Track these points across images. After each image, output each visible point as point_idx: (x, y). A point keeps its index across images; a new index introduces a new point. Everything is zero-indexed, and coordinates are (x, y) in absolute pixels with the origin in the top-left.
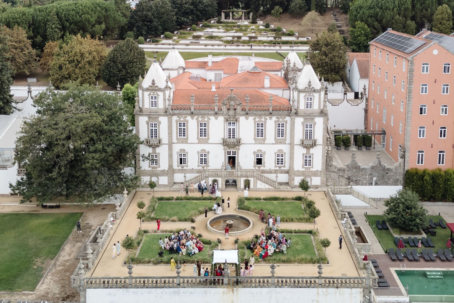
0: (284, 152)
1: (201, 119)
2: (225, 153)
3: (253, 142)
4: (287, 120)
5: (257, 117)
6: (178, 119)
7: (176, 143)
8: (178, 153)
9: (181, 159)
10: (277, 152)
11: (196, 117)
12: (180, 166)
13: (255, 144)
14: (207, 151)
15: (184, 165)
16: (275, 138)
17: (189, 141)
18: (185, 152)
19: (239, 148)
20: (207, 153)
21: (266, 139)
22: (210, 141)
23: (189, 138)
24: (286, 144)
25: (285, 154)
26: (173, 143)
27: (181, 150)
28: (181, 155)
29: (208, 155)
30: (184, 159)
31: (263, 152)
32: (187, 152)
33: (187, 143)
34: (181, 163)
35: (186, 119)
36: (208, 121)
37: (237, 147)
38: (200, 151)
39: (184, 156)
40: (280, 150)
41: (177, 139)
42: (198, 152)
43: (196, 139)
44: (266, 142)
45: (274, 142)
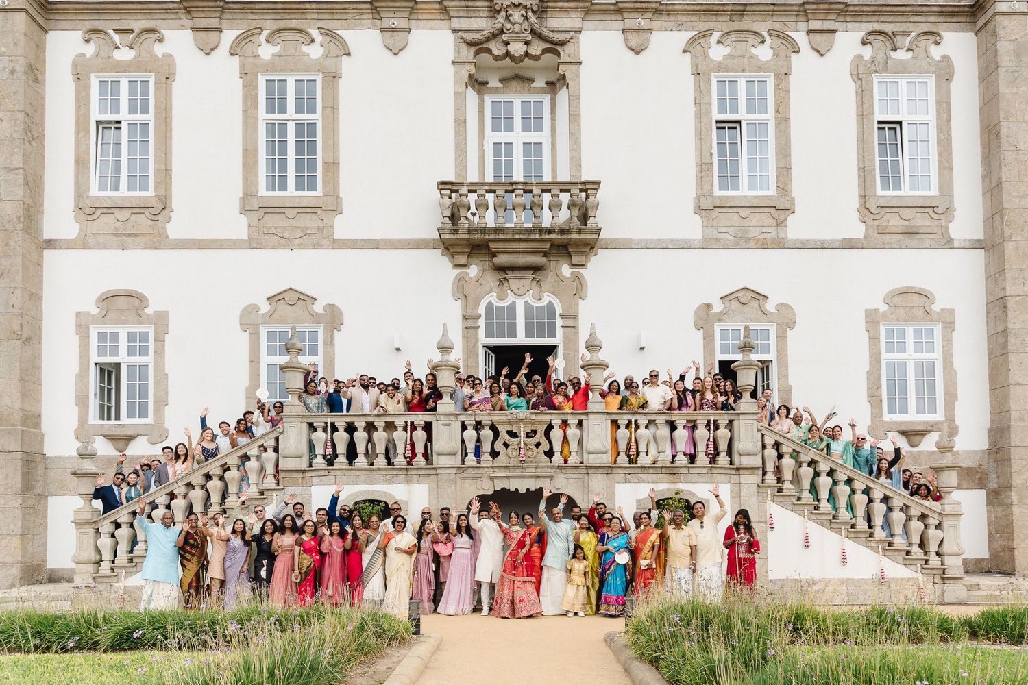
0: (936, 308)
1: (276, 49)
2: (469, 318)
3: (693, 228)
4: (946, 58)
5: (716, 35)
6: (90, 50)
7: (69, 245)
8: (82, 328)
9: (109, 373)
10: (884, 308)
11: (229, 37)
12: (97, 430)
13: (705, 244)
14: (318, 308)
15: (138, 421)
16: (863, 197)
17: (174, 230)
18: (140, 317)
19: (578, 279)
20: (316, 318)
21: (792, 201)
22: (343, 227)
23: (176, 203)
24: (948, 243)
25: (949, 326)
26: (50, 244)
27: (107, 299)
28: (108, 340)
29: (330, 341)
30: (131, 368)
31: (770, 307)
32: (161, 321)
33: (159, 242)
34: (109, 409)
35: (159, 50)
36: (330, 63)
37: (566, 270)
38: (265, 308)
39: (131, 352)
40: (907, 292)
41: (88, 210)
42: (249, 320)
43: (236, 205)
44: (796, 228)
45: (857, 231)
